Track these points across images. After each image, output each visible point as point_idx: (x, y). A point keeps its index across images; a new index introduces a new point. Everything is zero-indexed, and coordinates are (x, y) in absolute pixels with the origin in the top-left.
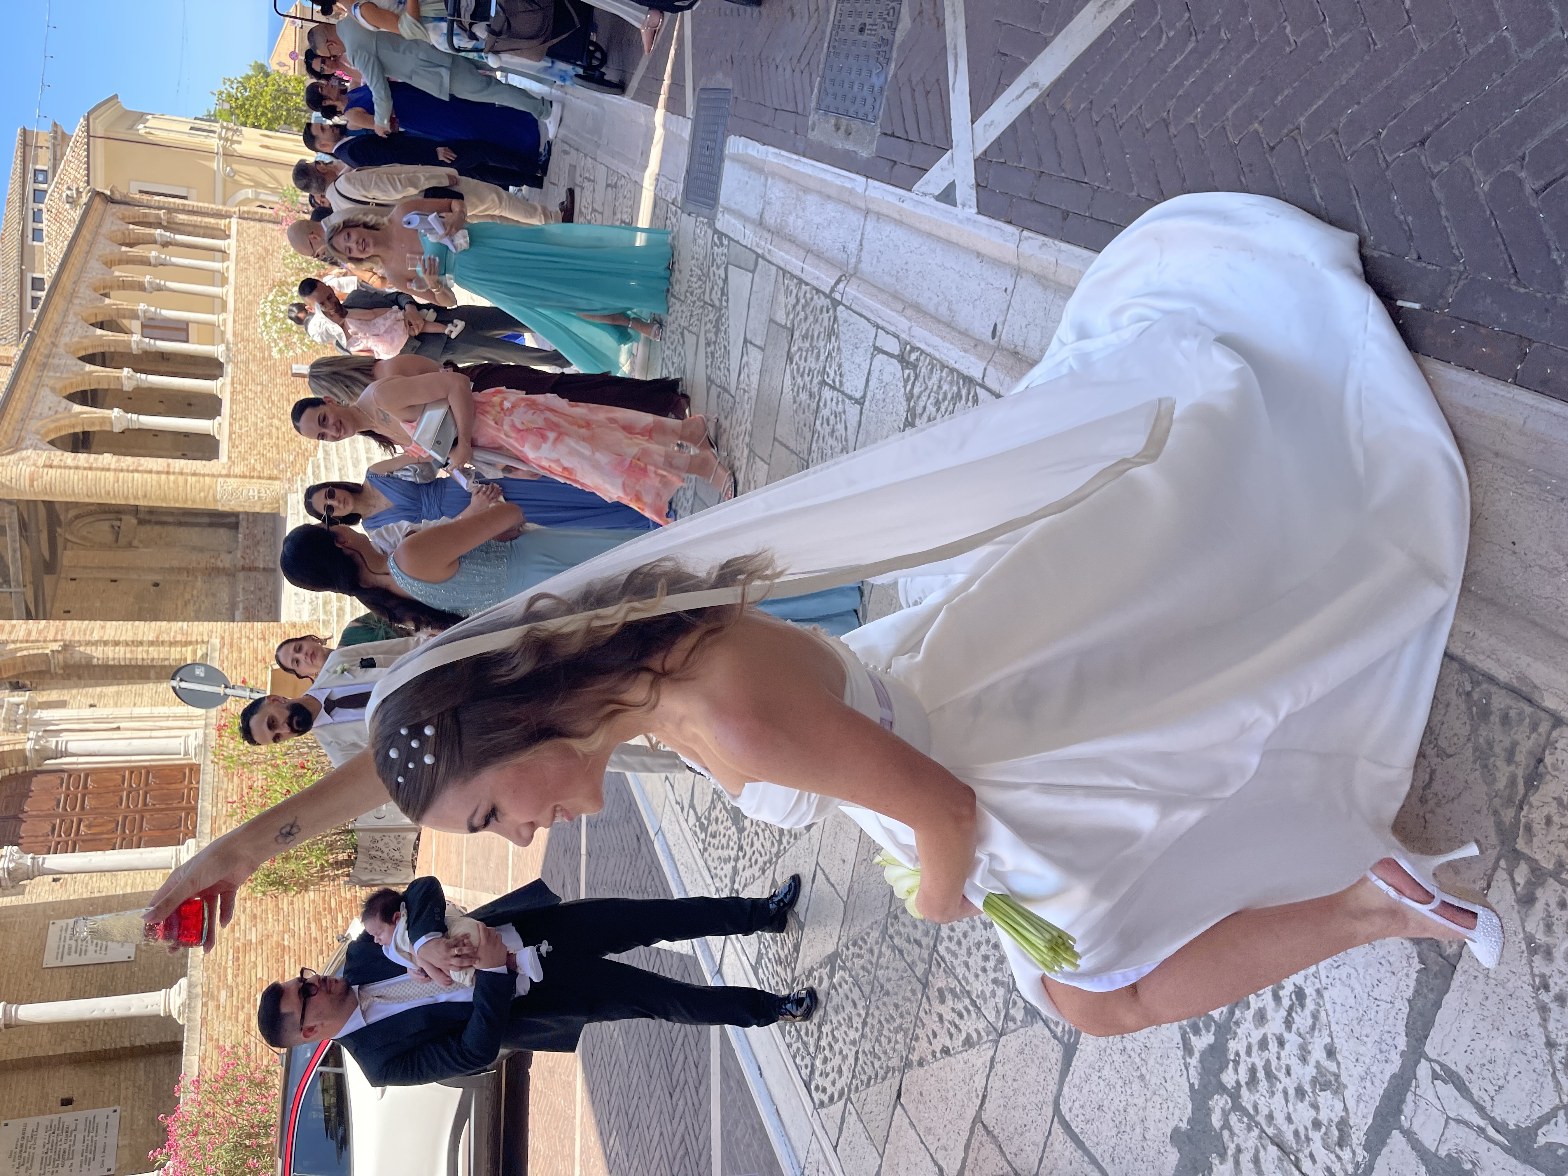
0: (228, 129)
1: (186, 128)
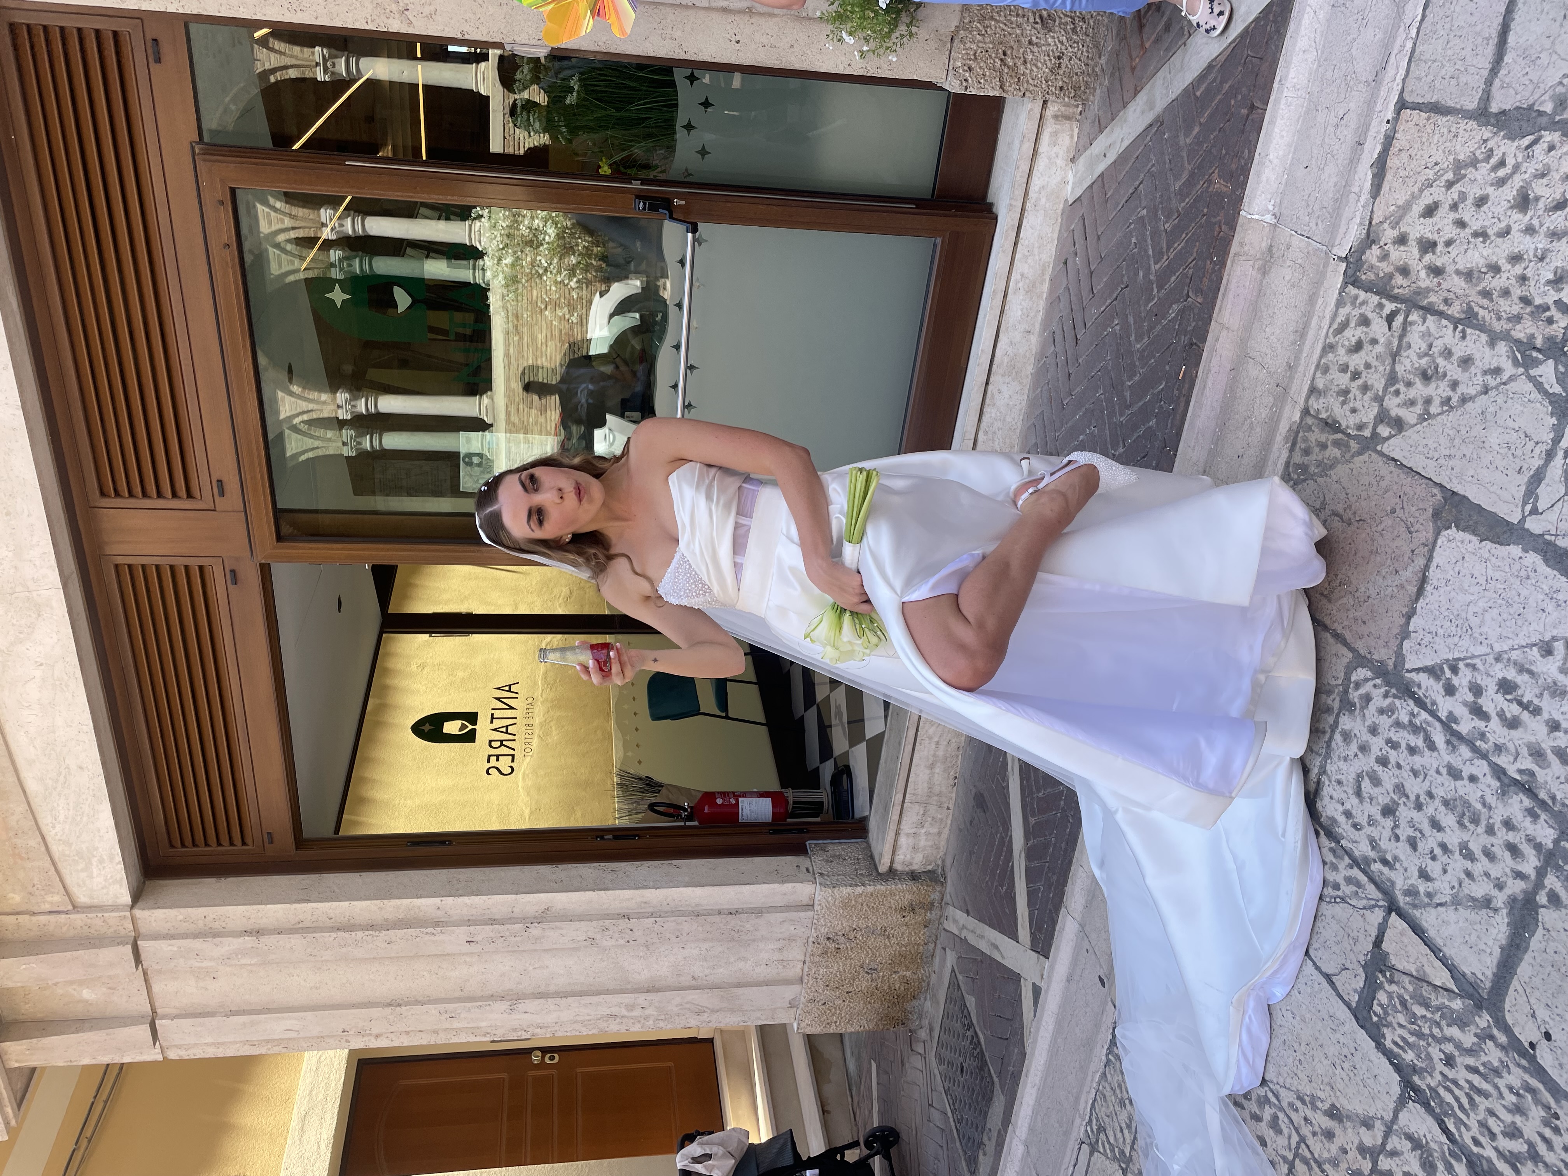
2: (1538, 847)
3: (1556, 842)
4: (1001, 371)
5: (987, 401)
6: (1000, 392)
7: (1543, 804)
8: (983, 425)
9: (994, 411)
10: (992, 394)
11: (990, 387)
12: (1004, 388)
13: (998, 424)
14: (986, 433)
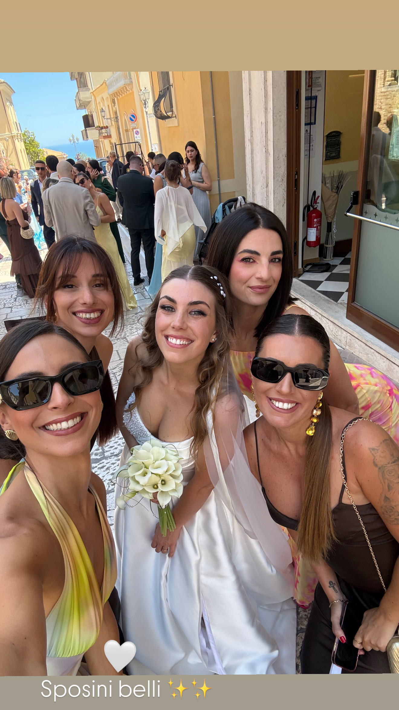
0: (20, 136)
1: (15, 121)
2: (107, 451)
3: (104, 455)
4: (390, 365)
5: (382, 356)
6: (384, 362)
7: (112, 456)
8: (376, 353)
9: (379, 358)
10: (383, 359)
11: (386, 359)
12: (384, 364)
13: (375, 359)
14: (373, 353)
